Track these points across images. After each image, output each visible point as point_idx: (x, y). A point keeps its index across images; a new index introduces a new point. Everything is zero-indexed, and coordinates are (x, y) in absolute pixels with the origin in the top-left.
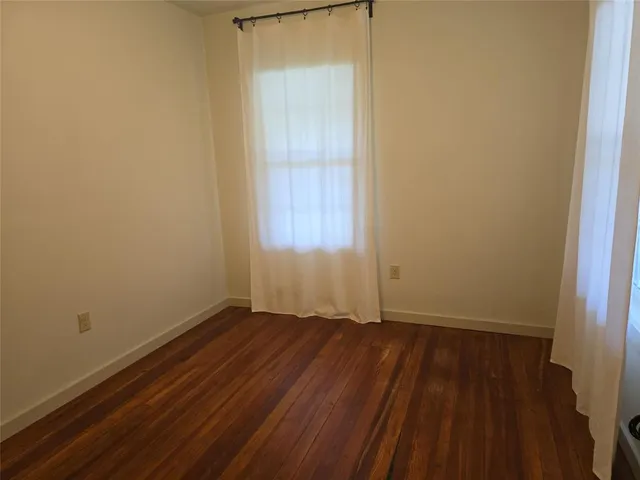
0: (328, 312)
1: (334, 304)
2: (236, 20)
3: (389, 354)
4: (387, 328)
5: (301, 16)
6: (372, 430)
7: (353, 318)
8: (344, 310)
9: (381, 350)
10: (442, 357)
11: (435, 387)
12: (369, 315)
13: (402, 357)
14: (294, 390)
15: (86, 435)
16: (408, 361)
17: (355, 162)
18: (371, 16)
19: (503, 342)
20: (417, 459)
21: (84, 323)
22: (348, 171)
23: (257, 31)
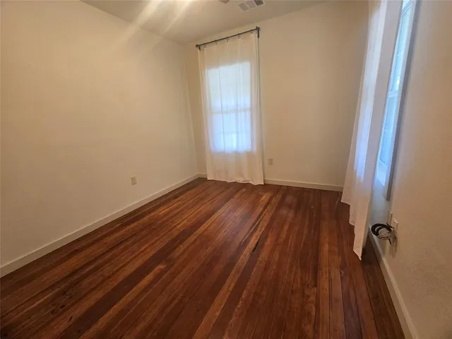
0: (241, 180)
1: (242, 176)
2: (197, 46)
3: (265, 197)
4: (266, 187)
5: (226, 40)
6: (251, 229)
7: (251, 182)
8: (248, 179)
9: (262, 196)
10: (289, 199)
11: (284, 212)
12: (258, 181)
13: (271, 199)
14: (220, 211)
15: (132, 225)
16: (274, 200)
17: (251, 109)
18: (258, 37)
19: (319, 193)
20: (269, 242)
21: (134, 181)
22: (248, 114)
23: (206, 50)
